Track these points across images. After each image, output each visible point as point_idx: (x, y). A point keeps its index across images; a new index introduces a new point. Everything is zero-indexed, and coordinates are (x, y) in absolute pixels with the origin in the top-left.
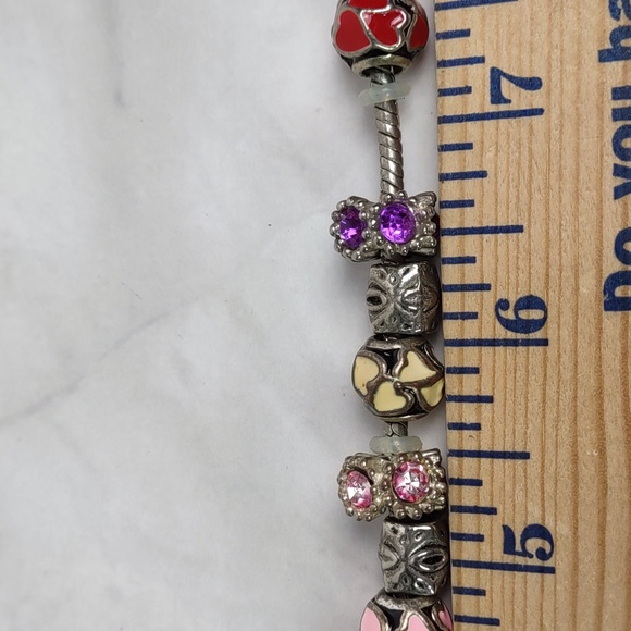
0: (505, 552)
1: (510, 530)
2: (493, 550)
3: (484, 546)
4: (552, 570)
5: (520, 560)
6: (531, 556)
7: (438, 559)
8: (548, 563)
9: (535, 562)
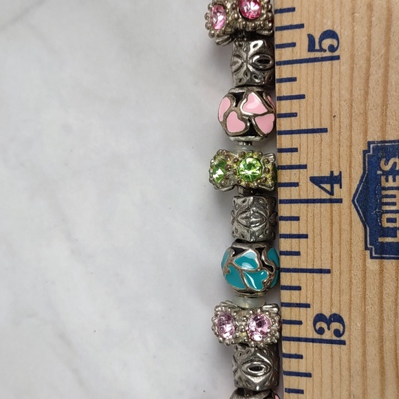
0: (309, 51)
1: (312, 36)
2: (301, 51)
3: (297, 49)
4: (338, 58)
5: (318, 55)
6: (325, 51)
7: (268, 62)
8: (336, 54)
9: (328, 54)
